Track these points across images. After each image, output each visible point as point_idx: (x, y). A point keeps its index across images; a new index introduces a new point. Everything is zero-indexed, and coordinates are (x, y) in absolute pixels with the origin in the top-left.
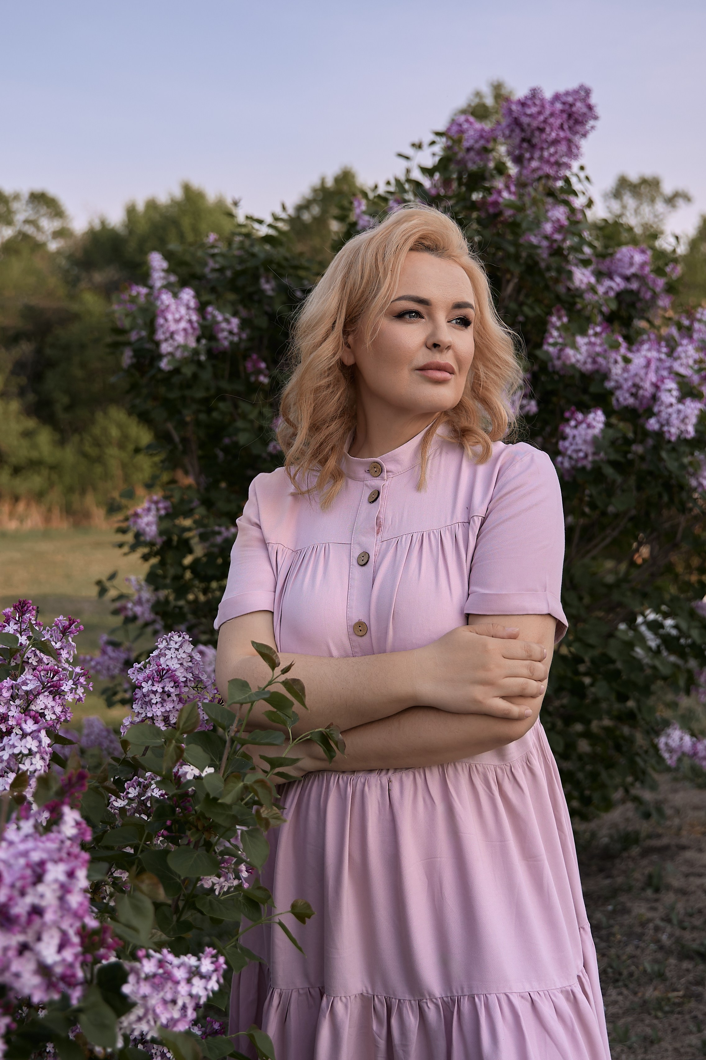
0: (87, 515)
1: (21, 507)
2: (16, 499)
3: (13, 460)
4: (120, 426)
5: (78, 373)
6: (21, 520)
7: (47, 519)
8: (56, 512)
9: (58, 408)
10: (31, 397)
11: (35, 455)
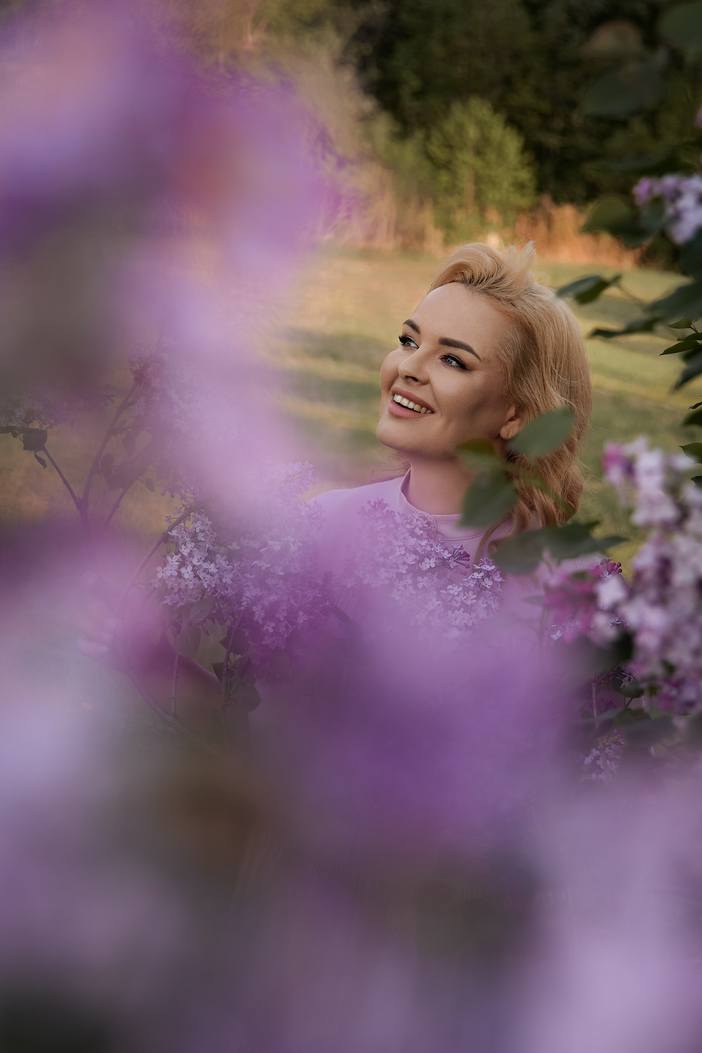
4: (481, 125)
5: (437, 49)
9: (405, 92)
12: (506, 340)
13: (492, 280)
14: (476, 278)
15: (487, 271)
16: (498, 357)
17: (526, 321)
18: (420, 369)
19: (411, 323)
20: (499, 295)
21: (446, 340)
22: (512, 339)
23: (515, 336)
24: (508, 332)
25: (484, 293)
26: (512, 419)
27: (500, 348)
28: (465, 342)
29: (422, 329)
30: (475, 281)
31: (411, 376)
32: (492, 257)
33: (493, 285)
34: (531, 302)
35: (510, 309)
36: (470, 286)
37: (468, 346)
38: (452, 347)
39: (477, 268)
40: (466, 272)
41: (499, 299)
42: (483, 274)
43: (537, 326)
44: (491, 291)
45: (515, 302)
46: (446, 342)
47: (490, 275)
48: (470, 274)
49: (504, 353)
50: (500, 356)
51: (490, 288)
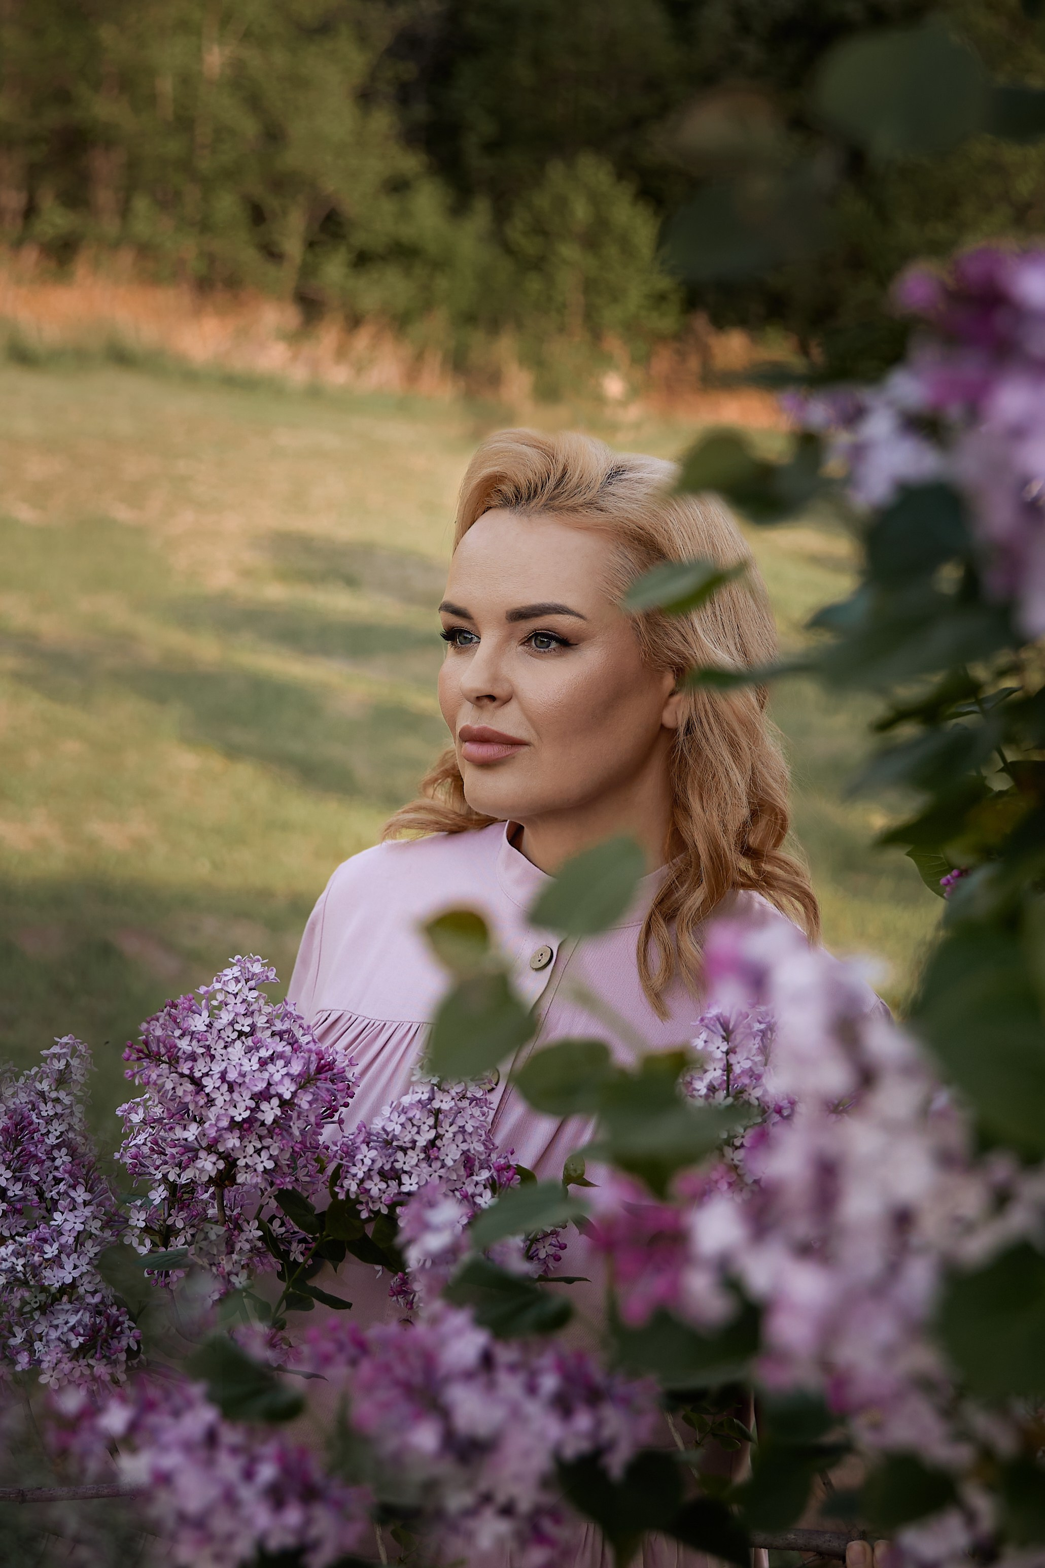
0: (495, 379)
1: (362, 341)
2: (354, 322)
3: (359, 239)
5: (525, 74)
6: (360, 368)
7: (412, 375)
8: (434, 362)
10: (420, 111)
11: (407, 232)
12: (613, 572)
13: (551, 483)
14: (524, 491)
15: (537, 473)
16: (611, 603)
17: (633, 526)
18: (495, 678)
19: (450, 609)
20: (570, 503)
21: (517, 613)
22: (622, 565)
23: (625, 559)
24: (611, 557)
25: (547, 511)
26: (672, 694)
27: (609, 589)
28: (551, 601)
29: (473, 610)
30: (525, 496)
31: (485, 695)
32: (535, 447)
33: (556, 491)
34: (628, 493)
35: (599, 518)
36: (519, 508)
37: (556, 605)
38: (532, 619)
39: (519, 475)
40: (503, 487)
41: (574, 509)
42: (532, 481)
43: (653, 526)
44: (556, 503)
45: (602, 504)
46: (519, 615)
47: (544, 477)
48: (512, 489)
49: (618, 593)
50: (615, 601)
51: (552, 498)
